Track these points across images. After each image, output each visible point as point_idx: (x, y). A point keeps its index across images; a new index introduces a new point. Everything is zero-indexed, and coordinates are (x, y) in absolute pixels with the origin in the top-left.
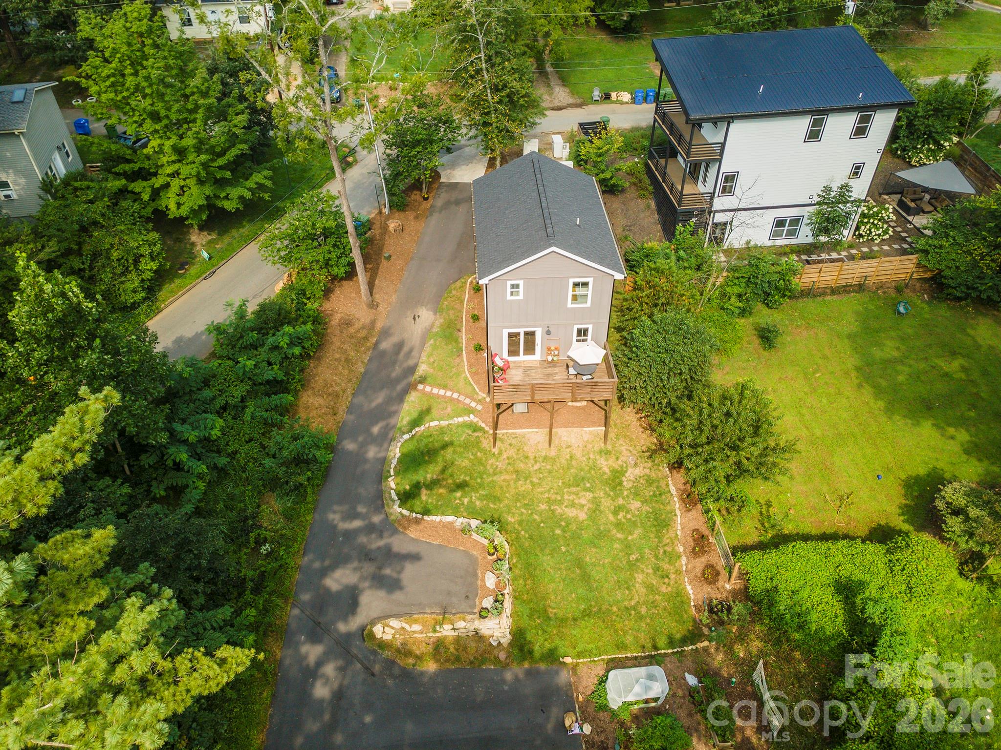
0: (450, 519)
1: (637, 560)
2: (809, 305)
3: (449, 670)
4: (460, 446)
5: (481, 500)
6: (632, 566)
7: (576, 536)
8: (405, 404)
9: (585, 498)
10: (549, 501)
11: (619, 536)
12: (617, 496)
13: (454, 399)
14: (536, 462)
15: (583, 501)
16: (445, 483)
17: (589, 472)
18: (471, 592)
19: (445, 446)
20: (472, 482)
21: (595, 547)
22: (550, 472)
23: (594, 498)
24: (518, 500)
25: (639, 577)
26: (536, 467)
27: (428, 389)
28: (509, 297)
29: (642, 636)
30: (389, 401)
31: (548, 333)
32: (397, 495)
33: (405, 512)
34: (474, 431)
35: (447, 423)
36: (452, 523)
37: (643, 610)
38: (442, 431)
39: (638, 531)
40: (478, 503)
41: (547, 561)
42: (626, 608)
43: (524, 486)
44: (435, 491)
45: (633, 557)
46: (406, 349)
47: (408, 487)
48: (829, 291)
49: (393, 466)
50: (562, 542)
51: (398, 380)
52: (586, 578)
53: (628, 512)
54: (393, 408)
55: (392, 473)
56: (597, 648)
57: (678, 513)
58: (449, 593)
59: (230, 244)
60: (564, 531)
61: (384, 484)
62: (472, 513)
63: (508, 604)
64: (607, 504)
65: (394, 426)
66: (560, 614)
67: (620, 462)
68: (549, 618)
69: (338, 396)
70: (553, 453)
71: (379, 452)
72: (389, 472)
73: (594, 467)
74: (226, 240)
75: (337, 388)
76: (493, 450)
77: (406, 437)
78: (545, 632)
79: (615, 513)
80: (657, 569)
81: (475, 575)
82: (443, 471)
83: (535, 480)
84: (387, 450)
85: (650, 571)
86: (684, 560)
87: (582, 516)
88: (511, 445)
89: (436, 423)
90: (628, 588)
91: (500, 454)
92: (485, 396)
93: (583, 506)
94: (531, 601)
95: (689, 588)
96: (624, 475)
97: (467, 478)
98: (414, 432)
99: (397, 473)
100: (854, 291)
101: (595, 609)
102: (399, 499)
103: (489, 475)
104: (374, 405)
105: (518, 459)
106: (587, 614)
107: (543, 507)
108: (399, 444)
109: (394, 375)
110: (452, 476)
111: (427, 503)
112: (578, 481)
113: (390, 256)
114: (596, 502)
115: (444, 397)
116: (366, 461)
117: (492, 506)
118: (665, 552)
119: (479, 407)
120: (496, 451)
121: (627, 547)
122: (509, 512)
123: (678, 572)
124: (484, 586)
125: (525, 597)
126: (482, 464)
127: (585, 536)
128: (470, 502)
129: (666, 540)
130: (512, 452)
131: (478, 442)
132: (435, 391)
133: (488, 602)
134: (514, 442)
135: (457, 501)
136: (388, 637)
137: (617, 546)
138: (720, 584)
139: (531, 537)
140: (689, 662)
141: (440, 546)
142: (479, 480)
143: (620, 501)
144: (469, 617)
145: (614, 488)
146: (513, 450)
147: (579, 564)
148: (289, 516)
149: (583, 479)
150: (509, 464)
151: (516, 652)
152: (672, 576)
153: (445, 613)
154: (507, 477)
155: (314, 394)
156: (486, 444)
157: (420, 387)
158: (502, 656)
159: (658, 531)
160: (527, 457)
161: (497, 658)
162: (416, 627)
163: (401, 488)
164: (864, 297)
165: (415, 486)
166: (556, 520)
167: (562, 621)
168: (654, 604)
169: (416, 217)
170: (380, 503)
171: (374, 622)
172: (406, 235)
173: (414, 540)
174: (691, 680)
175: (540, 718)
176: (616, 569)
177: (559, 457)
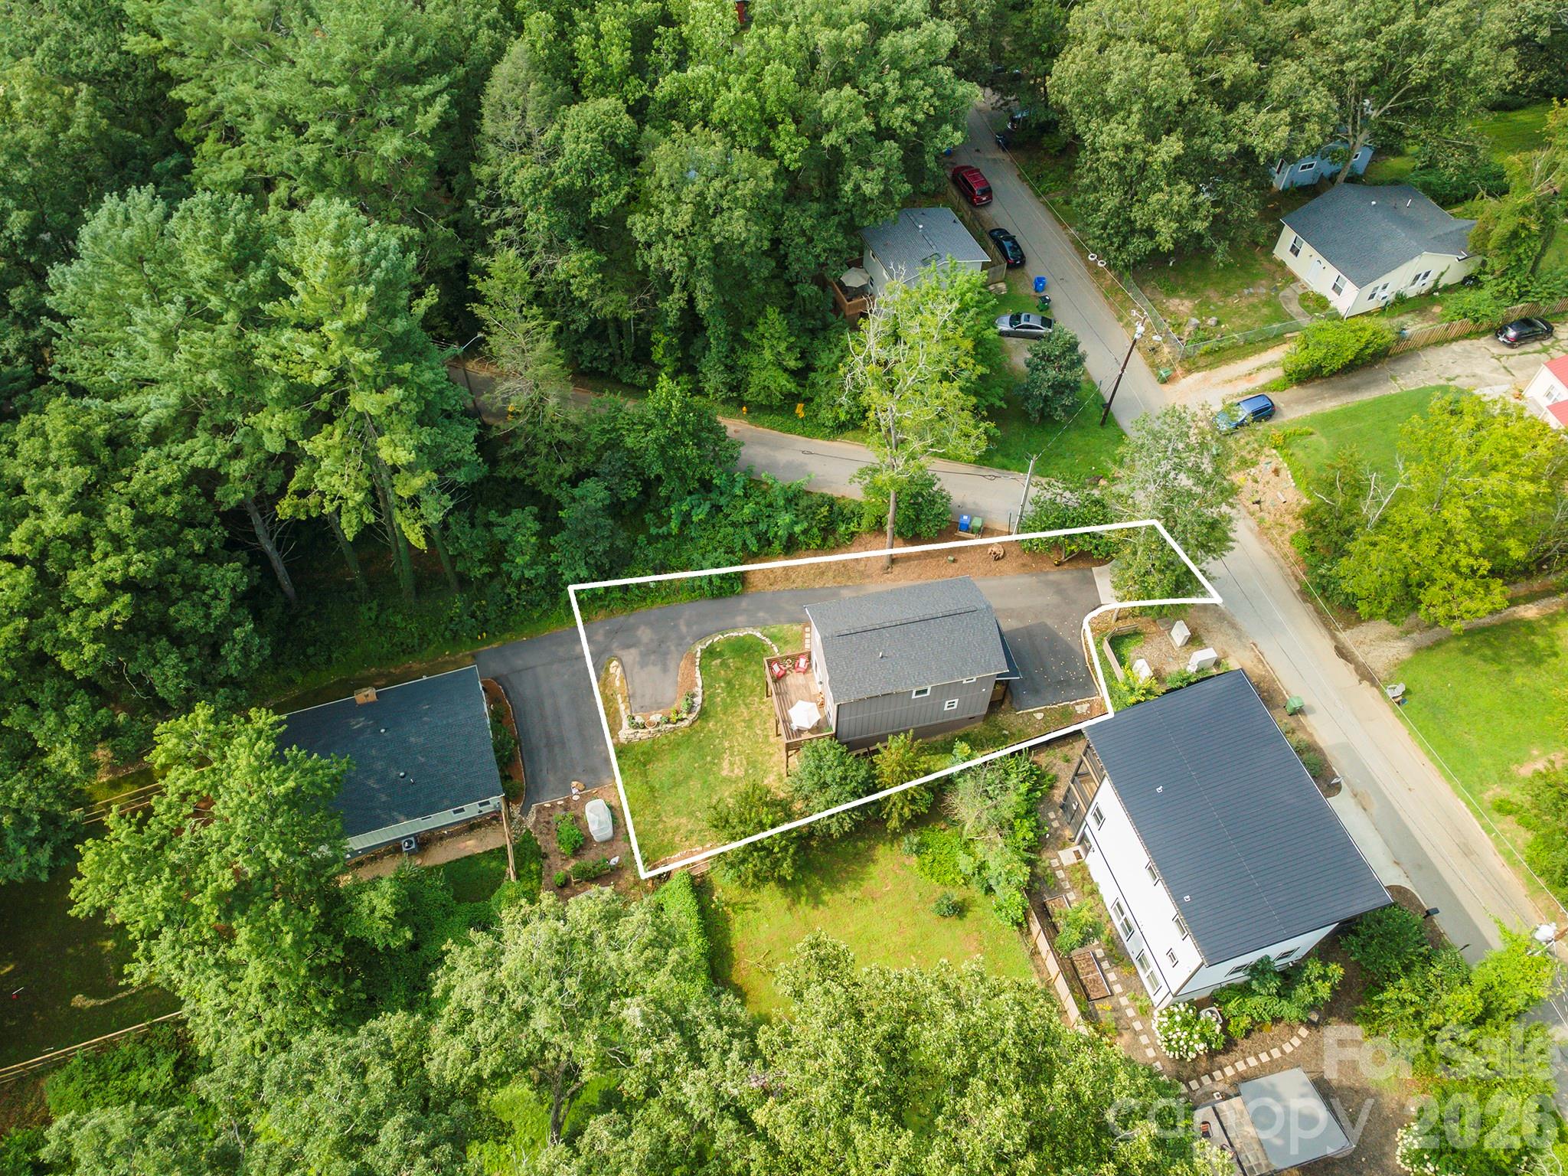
0: (700, 684)
1: (696, 817)
5: (720, 701)
6: (691, 814)
7: (708, 772)
9: (739, 772)
11: (713, 801)
14: (763, 730)
15: (736, 771)
16: (729, 673)
17: (761, 770)
18: (646, 708)
21: (702, 786)
22: (756, 742)
23: (741, 778)
25: (684, 820)
26: (759, 731)
33: (699, 655)
36: (696, 685)
37: (660, 826)
40: (717, 698)
41: (685, 756)
42: (660, 815)
43: (740, 727)
44: (721, 668)
45: (698, 814)
47: (718, 650)
49: (733, 634)
50: (701, 763)
52: (676, 784)
55: (726, 636)
58: (642, 696)
60: (710, 763)
61: (715, 633)
62: (708, 698)
63: (642, 734)
66: (649, 772)
68: (645, 766)
69: (787, 580)
70: (772, 740)
71: (743, 622)
72: (727, 633)
73: (768, 772)
78: (635, 764)
80: (692, 832)
81: (657, 708)
82: (738, 669)
83: (747, 734)
84: (745, 626)
85: (689, 827)
86: (701, 849)
87: (724, 773)
88: (771, 708)
89: (777, 650)
90: (674, 814)
91: (764, 703)
93: (733, 771)
94: (654, 751)
95: (681, 855)
97: (737, 688)
98: (764, 639)
99: (727, 639)
101: (656, 794)
102: (708, 647)
104: (784, 605)
106: (652, 789)
107: (727, 744)
110: (736, 676)
111: (710, 666)
112: (753, 763)
113: (954, 561)
114: (738, 780)
116: (733, 617)
117: (717, 709)
118: (705, 836)
120: (765, 699)
121: (706, 808)
122: (717, 722)
123: (692, 847)
124: (650, 715)
125: (654, 746)
126: (751, 692)
127: (711, 778)
129: (715, 836)
130: (767, 711)
132: (808, 641)
133: (639, 719)
135: (718, 685)
136: (612, 670)
137: (706, 801)
139: (700, 741)
140: (625, 858)
141: (676, 682)
142: (738, 695)
144: (629, 711)
147: (688, 777)
149: (756, 766)
150: (758, 712)
151: (619, 749)
152: (687, 843)
153: (629, 698)
154: (745, 714)
162: (618, 684)
163: (716, 646)
165: (720, 654)
166: (718, 755)
167: (645, 774)
168: (665, 832)
169: (1024, 565)
170: (701, 637)
171: (620, 660)
172: (994, 564)
173: (678, 665)
174: (614, 861)
175: (579, 770)
176: (687, 803)
177: (771, 745)
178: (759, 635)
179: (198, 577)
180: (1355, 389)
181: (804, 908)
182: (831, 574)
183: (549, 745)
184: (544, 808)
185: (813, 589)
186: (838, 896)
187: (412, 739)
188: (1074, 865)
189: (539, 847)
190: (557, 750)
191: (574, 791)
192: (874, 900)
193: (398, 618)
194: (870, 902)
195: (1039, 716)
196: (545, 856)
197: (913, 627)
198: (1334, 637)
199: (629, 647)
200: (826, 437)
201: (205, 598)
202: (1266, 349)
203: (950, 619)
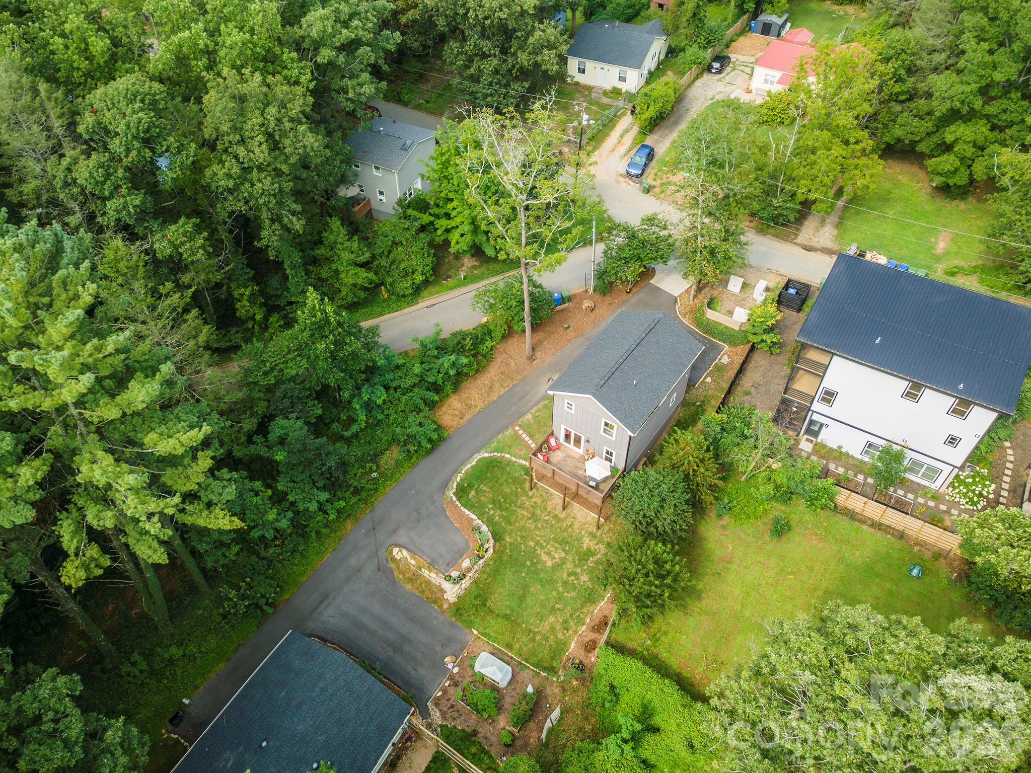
0: (474, 517)
1: (559, 609)
2: (843, 522)
3: (415, 595)
4: (512, 478)
5: (500, 518)
6: (553, 610)
7: (536, 572)
8: (501, 435)
9: (559, 555)
10: (537, 543)
11: (560, 589)
12: (579, 566)
14: (548, 515)
15: (556, 556)
16: (488, 495)
17: (574, 541)
18: (453, 562)
19: (504, 473)
20: (503, 504)
21: (542, 586)
22: (552, 526)
23: (565, 558)
24: (520, 530)
25: (552, 619)
27: (521, 432)
29: (525, 649)
32: (457, 486)
33: (454, 499)
34: (526, 474)
35: (515, 460)
36: (472, 520)
37: (538, 638)
38: (509, 463)
39: (573, 594)
40: (497, 518)
41: (509, 575)
42: (530, 630)
43: (530, 525)
44: (479, 496)
45: (558, 606)
46: (527, 399)
47: (466, 485)
48: (869, 522)
49: (467, 468)
50: (525, 570)
51: (508, 417)
52: (522, 598)
53: (577, 579)
55: (463, 472)
56: (496, 638)
57: (606, 600)
58: (441, 556)
59: (483, 273)
60: (532, 565)
61: (454, 475)
62: (490, 522)
63: (466, 583)
64: (569, 566)
66: (493, 607)
67: (597, 547)
68: (485, 605)
69: (470, 407)
70: (562, 515)
72: (462, 470)
73: (579, 540)
74: (483, 269)
75: (473, 403)
76: (529, 492)
78: (477, 610)
79: (569, 575)
80: (565, 622)
81: (461, 556)
82: (492, 487)
83: (539, 525)
84: (471, 456)
85: (561, 620)
86: (584, 628)
87: (549, 564)
88: (541, 495)
89: (508, 456)
90: (540, 620)
93: (554, 558)
94: (483, 590)
95: (573, 644)
96: (592, 556)
97: (502, 500)
98: (492, 454)
99: (466, 473)
100: (893, 535)
101: (513, 618)
102: (456, 488)
103: (515, 506)
105: (540, 507)
106: (506, 617)
107: (532, 544)
108: (479, 457)
109: (509, 411)
110: (494, 493)
111: (469, 500)
112: (563, 542)
113: (568, 327)
114: (563, 561)
115: (526, 442)
117: (503, 525)
118: (578, 616)
121: (560, 598)
122: (510, 534)
123: (576, 632)
124: (460, 565)
125: (481, 585)
126: (516, 496)
127: (542, 575)
128: (493, 515)
129: (585, 610)
130: (539, 500)
131: (524, 482)
132: (524, 436)
133: (455, 574)
135: (486, 510)
136: (398, 557)
137: (554, 593)
138: (590, 655)
139: (511, 556)
140: (536, 681)
141: (457, 528)
142: (508, 505)
143: (579, 570)
144: (441, 575)
145: (580, 560)
147: (525, 588)
148: (398, 464)
149: (567, 543)
150: (532, 506)
151: (454, 609)
152: (570, 632)
153: (432, 565)
154: (525, 514)
155: (459, 400)
157: (517, 428)
158: (445, 606)
159: (585, 602)
160: (546, 509)
161: (442, 605)
162: (413, 562)
163: (461, 483)
164: (898, 544)
165: (470, 486)
166: (532, 555)
167: (491, 611)
168: (547, 639)
169: (610, 304)
170: (445, 485)
171: (397, 545)
172: (592, 315)
173: (447, 517)
174: (530, 689)
175: (438, 648)
176: (543, 605)
177: (563, 520)
178: (486, 455)
179: (20, 711)
180: (676, 123)
181: (695, 606)
182: (497, 385)
183: (398, 649)
184: (439, 698)
185: (494, 402)
186: (706, 579)
187: (300, 728)
188: (814, 448)
189: (463, 731)
190: (407, 648)
191: (450, 666)
192: (730, 562)
193: (174, 650)
194: (729, 566)
195: (709, 380)
196: (475, 733)
197: (635, 353)
198: (796, 244)
199: (395, 530)
200: (409, 304)
201: (48, 727)
202: (614, 126)
203: (650, 335)
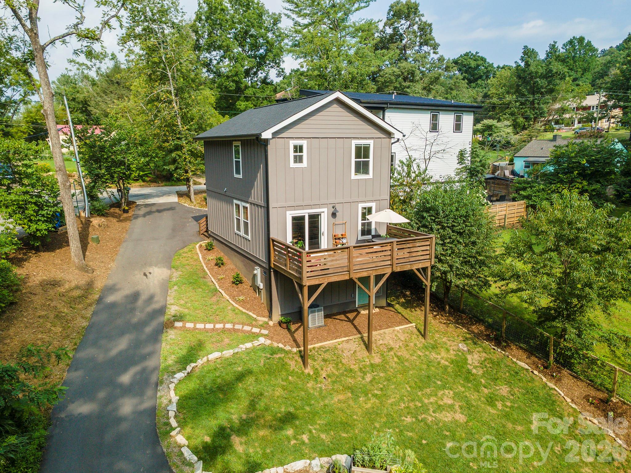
4: (262, 373)
5: (326, 431)
8: (164, 344)
9: (447, 397)
10: (410, 411)
12: (477, 386)
13: (229, 330)
14: (365, 373)
15: (448, 401)
16: (262, 421)
17: (430, 369)
19: (240, 377)
20: (300, 413)
22: (388, 380)
23: (457, 394)
24: (372, 420)
26: (368, 378)
27: (190, 325)
28: (292, 164)
30: (137, 344)
31: (334, 215)
32: (195, 451)
34: (273, 353)
35: (231, 352)
38: (229, 363)
40: (323, 436)
43: (369, 403)
44: (253, 435)
46: (143, 297)
47: (208, 439)
49: (172, 414)
51: (143, 324)
53: (503, 400)
54: (148, 349)
55: (174, 423)
61: (164, 444)
64: (474, 397)
65: (156, 368)
67: (453, 352)
70: (377, 359)
71: (141, 402)
72: (168, 424)
73: (430, 364)
76: (306, 371)
77: (180, 375)
82: (252, 405)
83: (377, 392)
84: (155, 397)
87: (460, 417)
88: (325, 360)
89: (216, 355)
91: (317, 373)
92: (266, 319)
93: (452, 406)
96: (466, 363)
97: (292, 410)
98: (189, 369)
99: (182, 424)
102: (200, 459)
103: (317, 400)
104: (114, 352)
105: (342, 375)
107: (409, 420)
108: (172, 386)
109: (135, 320)
110: (267, 409)
111: (247, 455)
112: (425, 382)
114: (462, 398)
115: (214, 329)
116: (119, 420)
117: (345, 435)
119: (265, 332)
120: (309, 370)
126: (301, 389)
128: (312, 437)
130: (330, 369)
131: (283, 364)
132: (200, 326)
134: (327, 356)
135: (293, 442)
142: (308, 408)
143: (485, 391)
145: (467, 379)
146: (331, 366)
149: (429, 377)
150: (334, 382)
154: (341, 397)
156: (294, 364)
157: (178, 324)
160: (351, 371)
163: (197, 442)
